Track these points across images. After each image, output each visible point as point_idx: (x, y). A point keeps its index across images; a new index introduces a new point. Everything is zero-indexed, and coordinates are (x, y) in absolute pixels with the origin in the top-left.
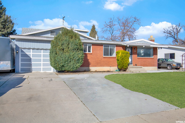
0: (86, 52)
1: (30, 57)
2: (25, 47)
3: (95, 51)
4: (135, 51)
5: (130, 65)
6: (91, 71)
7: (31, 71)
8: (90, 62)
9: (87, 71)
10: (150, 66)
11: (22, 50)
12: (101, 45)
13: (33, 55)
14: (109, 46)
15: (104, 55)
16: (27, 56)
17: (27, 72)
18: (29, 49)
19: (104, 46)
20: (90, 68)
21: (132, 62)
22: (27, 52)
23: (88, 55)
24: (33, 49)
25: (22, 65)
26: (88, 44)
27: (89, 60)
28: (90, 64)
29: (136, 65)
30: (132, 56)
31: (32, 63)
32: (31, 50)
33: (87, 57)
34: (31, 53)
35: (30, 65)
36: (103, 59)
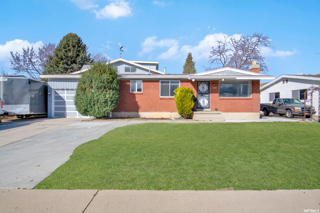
0: (134, 92)
1: (64, 100)
2: (58, 88)
3: (147, 90)
4: (214, 88)
5: (206, 110)
6: (141, 117)
7: (65, 116)
8: (140, 105)
9: (131, 118)
10: (244, 112)
11: (55, 92)
12: (156, 80)
13: (68, 97)
14: (169, 82)
15: (161, 96)
16: (60, 98)
17: (61, 117)
18: (63, 90)
19: (162, 82)
20: (139, 113)
21: (209, 104)
22: (61, 94)
23: (137, 96)
24: (68, 90)
25: (56, 109)
26: (136, 81)
27: (138, 103)
28: (140, 108)
29: (216, 110)
30: (209, 96)
31: (66, 106)
32: (66, 91)
33: (135, 98)
34: (66, 95)
35: (64, 109)
36: (160, 101)
